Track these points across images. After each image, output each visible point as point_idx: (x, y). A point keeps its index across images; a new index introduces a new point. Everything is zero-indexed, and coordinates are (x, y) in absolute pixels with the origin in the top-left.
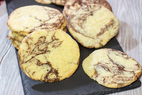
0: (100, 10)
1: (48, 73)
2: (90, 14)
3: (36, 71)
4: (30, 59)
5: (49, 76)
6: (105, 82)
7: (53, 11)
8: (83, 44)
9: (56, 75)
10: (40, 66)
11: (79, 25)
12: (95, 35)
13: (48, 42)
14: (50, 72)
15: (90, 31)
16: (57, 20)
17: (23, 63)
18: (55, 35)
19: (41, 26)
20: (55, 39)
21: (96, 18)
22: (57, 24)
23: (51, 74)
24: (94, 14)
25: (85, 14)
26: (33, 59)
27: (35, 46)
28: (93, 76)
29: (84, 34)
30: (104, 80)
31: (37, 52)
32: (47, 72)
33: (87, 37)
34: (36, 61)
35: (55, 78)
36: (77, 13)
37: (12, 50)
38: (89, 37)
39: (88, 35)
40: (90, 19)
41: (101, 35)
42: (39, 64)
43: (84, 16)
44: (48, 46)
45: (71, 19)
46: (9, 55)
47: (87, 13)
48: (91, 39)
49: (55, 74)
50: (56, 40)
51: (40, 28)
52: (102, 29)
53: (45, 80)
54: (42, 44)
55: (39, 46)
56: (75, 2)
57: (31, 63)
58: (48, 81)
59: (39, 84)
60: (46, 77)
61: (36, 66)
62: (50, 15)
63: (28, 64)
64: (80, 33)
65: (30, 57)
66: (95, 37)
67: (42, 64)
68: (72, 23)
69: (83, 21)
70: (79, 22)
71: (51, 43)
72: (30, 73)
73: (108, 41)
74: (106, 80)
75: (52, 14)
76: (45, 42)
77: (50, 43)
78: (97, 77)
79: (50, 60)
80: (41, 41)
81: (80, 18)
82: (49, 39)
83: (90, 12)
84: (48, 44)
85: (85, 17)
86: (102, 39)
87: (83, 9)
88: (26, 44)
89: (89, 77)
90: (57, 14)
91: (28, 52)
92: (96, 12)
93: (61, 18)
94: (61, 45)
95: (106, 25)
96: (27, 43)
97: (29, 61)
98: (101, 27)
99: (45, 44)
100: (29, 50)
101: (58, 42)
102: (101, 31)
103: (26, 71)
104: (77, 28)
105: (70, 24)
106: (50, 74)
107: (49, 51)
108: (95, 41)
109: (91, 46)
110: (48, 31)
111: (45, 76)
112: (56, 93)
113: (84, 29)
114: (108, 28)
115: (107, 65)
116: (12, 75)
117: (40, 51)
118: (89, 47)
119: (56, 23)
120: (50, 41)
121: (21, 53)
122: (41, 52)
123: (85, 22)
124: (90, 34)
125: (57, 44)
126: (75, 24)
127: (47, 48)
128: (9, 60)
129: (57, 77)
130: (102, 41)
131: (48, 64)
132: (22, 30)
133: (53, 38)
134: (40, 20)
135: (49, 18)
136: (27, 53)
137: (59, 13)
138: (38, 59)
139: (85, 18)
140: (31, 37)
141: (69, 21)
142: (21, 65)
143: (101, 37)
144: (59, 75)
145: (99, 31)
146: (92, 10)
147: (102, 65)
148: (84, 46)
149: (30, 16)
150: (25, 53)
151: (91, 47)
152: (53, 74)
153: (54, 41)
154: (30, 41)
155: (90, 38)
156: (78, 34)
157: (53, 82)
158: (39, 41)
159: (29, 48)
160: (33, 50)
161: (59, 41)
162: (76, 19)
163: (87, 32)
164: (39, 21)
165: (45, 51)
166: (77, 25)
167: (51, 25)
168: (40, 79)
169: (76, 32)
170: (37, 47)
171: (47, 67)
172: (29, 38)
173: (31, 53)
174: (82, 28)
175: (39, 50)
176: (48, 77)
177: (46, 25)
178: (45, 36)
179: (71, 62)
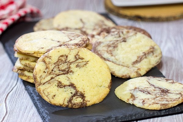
0: (136, 36)
1: (72, 97)
2: (122, 41)
3: (57, 93)
4: (49, 80)
5: (73, 100)
6: (145, 104)
7: (73, 34)
8: (114, 73)
9: (82, 99)
10: (62, 88)
11: (108, 52)
12: (130, 63)
13: (70, 61)
14: (74, 95)
15: (124, 59)
16: (80, 41)
17: (39, 85)
18: (79, 54)
19: (60, 46)
20: (79, 58)
21: (130, 46)
22: (81, 45)
23: (76, 98)
24: (127, 40)
25: (115, 40)
26: (52, 80)
27: (54, 65)
28: (130, 99)
29: (116, 62)
30: (144, 101)
31: (58, 72)
32: (70, 95)
33: (119, 65)
34: (57, 82)
35: (81, 103)
36: (104, 39)
37: (19, 87)
38: (122, 65)
39: (121, 63)
40: (123, 46)
41: (138, 63)
42: (61, 86)
43: (114, 43)
44: (70, 66)
45: (97, 46)
46: (16, 91)
47: (118, 39)
48: (125, 68)
49: (81, 97)
50: (81, 59)
51: (59, 47)
52: (138, 57)
53: (69, 105)
54: (62, 64)
55: (60, 66)
56: (102, 31)
57: (50, 85)
58: (72, 106)
59: (61, 111)
60: (70, 101)
61: (56, 88)
62: (69, 37)
63: (47, 85)
64: (110, 61)
65: (49, 78)
66: (131, 65)
67: (65, 86)
68: (99, 51)
69: (113, 48)
70: (108, 49)
71: (75, 62)
72: (49, 96)
73: (148, 70)
74: (145, 102)
75: (73, 36)
76: (67, 61)
77: (73, 63)
78: (134, 100)
79: (74, 81)
80: (62, 60)
81: (109, 45)
82: (71, 58)
83: (123, 39)
84: (70, 63)
85: (116, 43)
86: (139, 67)
87: (112, 35)
88: (43, 63)
89: (125, 102)
90: (79, 36)
91: (46, 73)
92: (130, 39)
93: (85, 40)
94: (87, 65)
95: (143, 53)
96: (44, 61)
97: (47, 83)
98: (138, 55)
99: (66, 63)
100: (47, 70)
101: (83, 62)
102: (138, 59)
103: (44, 94)
104: (106, 55)
105: (96, 52)
106: (74, 98)
107: (71, 71)
108: (131, 69)
109: (126, 75)
110: (70, 50)
111: (68, 99)
112: (84, 116)
113: (115, 56)
114: (146, 56)
115: (146, 89)
116: (23, 108)
117: (61, 71)
118: (123, 76)
119: (79, 43)
120: (73, 61)
121: (37, 73)
122: (63, 72)
123: (116, 49)
124: (123, 63)
125: (82, 64)
126: (103, 52)
127: (70, 68)
128: (17, 96)
129: (83, 101)
130: (140, 70)
131: (72, 85)
132: (36, 50)
133: (77, 56)
134: (59, 42)
135: (70, 40)
136: (44, 74)
137: (81, 36)
138: (59, 80)
139: (116, 45)
140: (49, 56)
141: (94, 49)
142: (38, 88)
143: (138, 65)
144: (86, 99)
145: (134, 59)
146: (125, 36)
147: (140, 89)
148: (116, 76)
149: (45, 38)
150: (42, 73)
151: (125, 77)
152: (78, 98)
153: (77, 60)
154: (47, 60)
155: (124, 66)
156: (108, 62)
157: (79, 108)
158: (59, 61)
159: (47, 68)
160: (52, 70)
161: (83, 60)
162: (104, 47)
163: (119, 59)
164: (56, 42)
165: (67, 72)
166: (106, 52)
167: (72, 45)
168: (62, 103)
169: (105, 60)
170: (57, 66)
171: (70, 89)
172: (46, 57)
173: (50, 73)
174: (112, 56)
175: (59, 70)
176: (72, 102)
177: (66, 45)
178: (67, 55)
179: (100, 85)
